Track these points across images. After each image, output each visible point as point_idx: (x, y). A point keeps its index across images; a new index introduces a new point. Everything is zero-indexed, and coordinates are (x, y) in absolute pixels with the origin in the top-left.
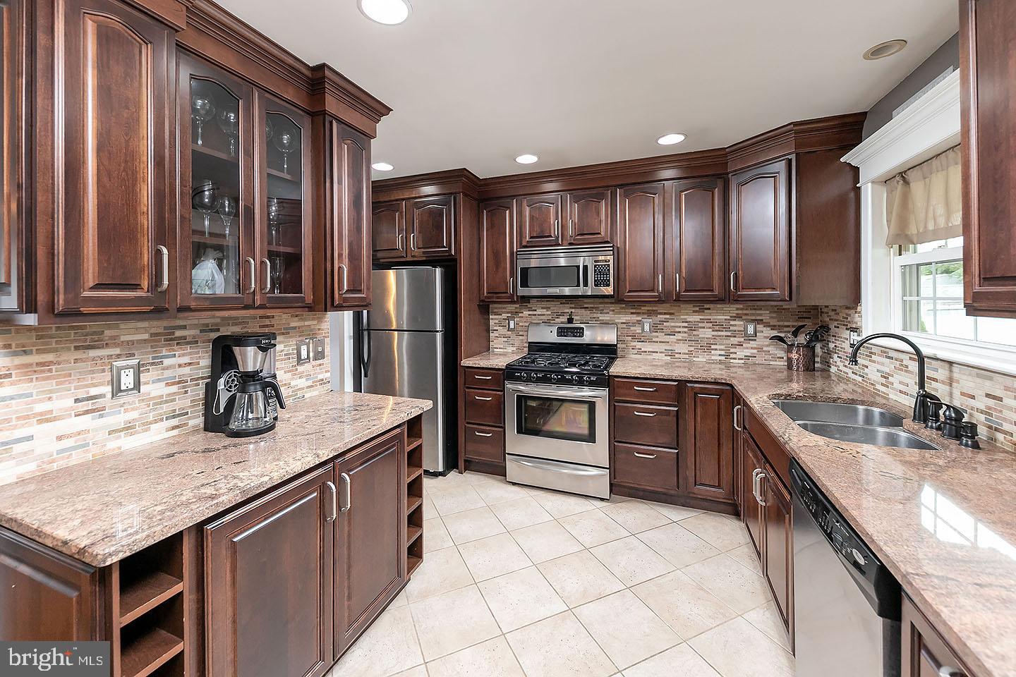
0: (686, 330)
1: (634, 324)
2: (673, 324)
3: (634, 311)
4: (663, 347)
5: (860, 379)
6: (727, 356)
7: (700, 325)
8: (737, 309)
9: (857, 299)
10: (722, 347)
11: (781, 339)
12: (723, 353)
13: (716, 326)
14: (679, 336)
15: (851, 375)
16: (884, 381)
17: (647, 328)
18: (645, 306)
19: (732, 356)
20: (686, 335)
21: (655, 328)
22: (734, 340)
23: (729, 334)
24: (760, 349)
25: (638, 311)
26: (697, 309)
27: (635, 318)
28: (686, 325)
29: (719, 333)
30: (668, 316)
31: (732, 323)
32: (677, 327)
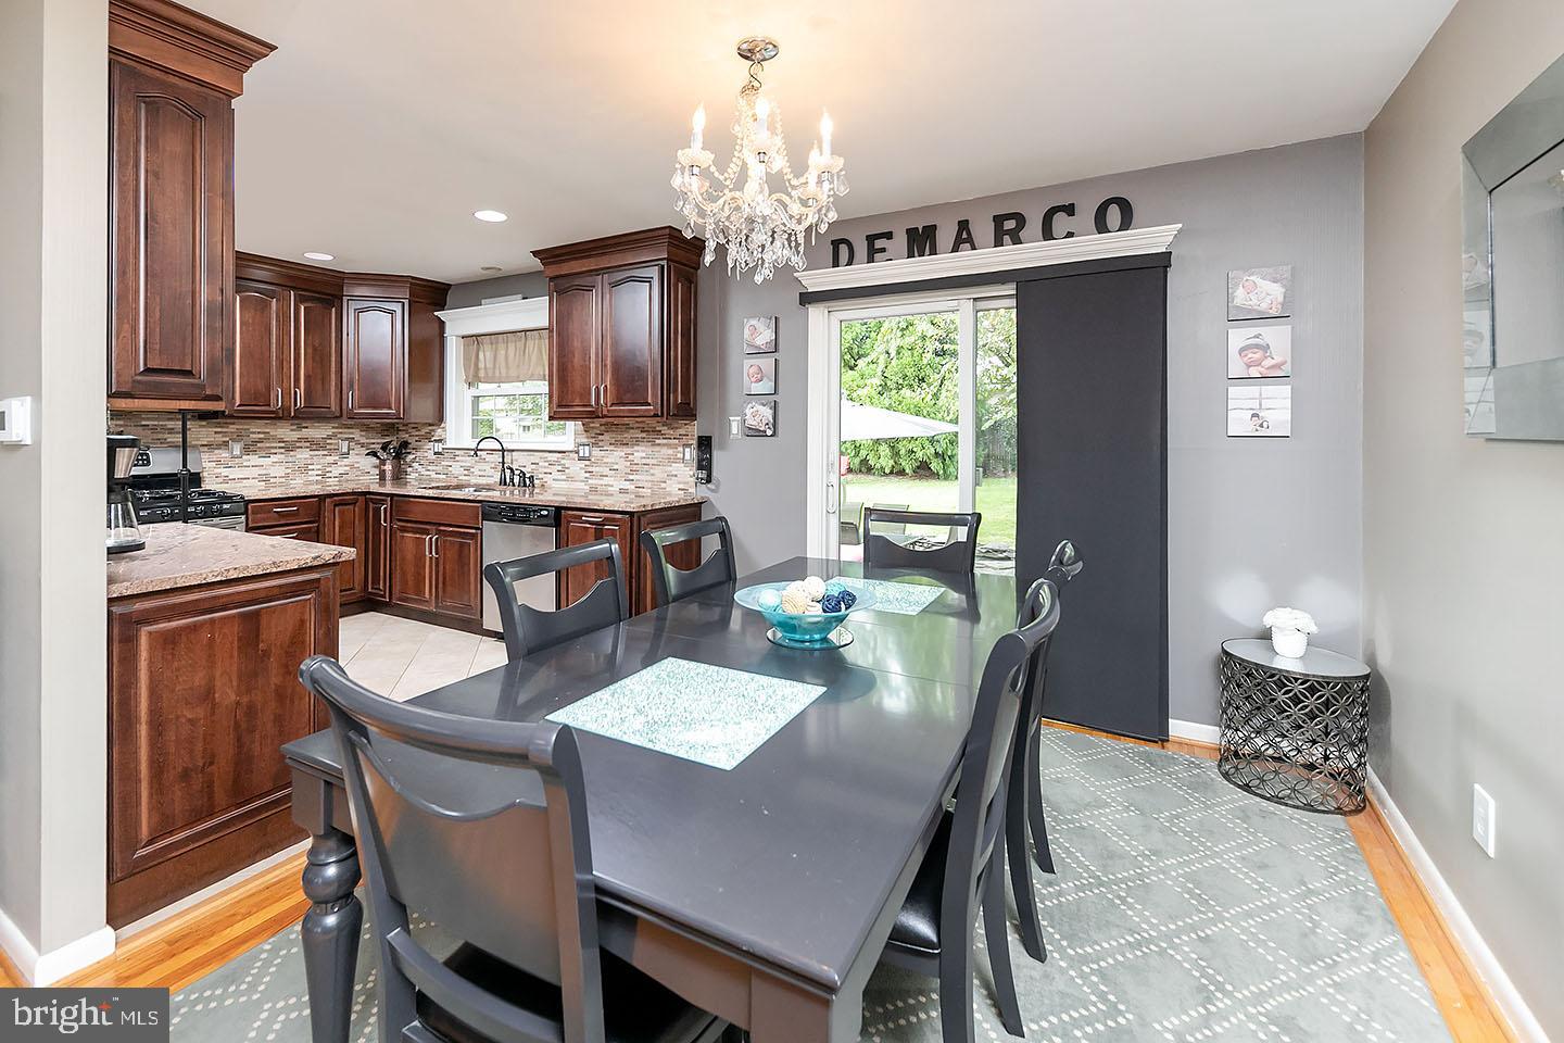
0: (283, 450)
1: (219, 446)
2: (268, 445)
3: (219, 430)
4: (256, 471)
5: (444, 476)
6: (323, 476)
7: (298, 444)
8: (333, 428)
9: (440, 418)
10: (319, 467)
11: (374, 454)
12: (320, 472)
13: (315, 445)
14: (274, 458)
15: (434, 475)
16: (466, 472)
17: (237, 452)
18: (233, 424)
19: (328, 475)
20: (283, 456)
21: (248, 449)
22: (330, 459)
23: (326, 453)
24: (352, 466)
25: (224, 430)
26: (295, 427)
27: (220, 438)
28: (283, 445)
29: (316, 453)
30: (262, 436)
31: (328, 441)
32: (272, 448)
